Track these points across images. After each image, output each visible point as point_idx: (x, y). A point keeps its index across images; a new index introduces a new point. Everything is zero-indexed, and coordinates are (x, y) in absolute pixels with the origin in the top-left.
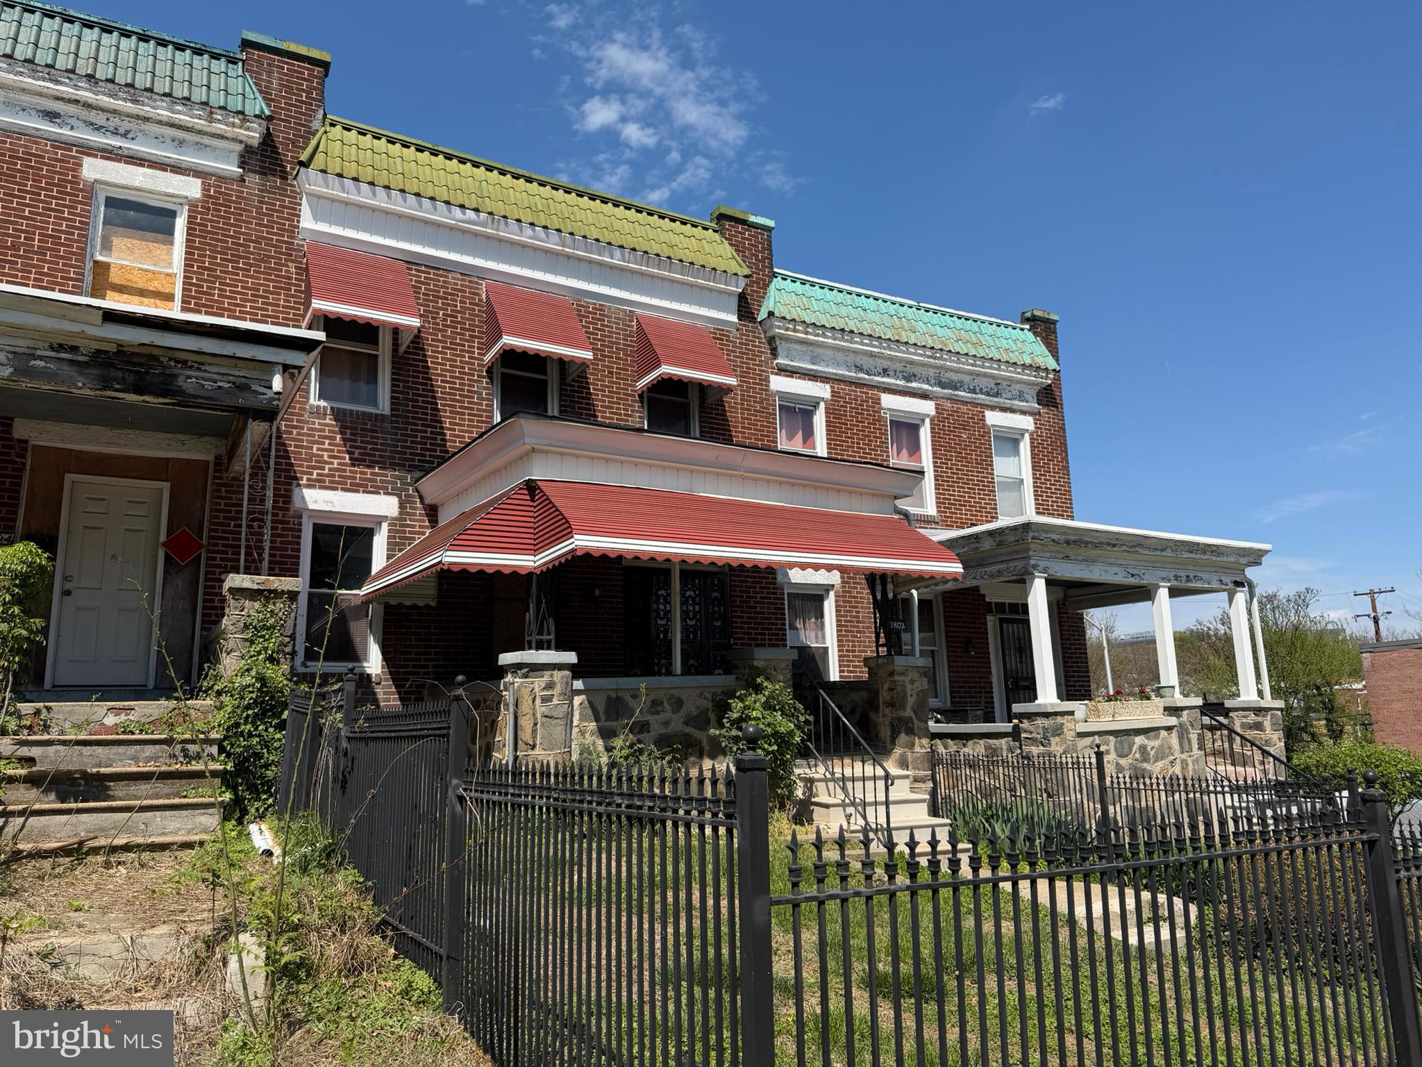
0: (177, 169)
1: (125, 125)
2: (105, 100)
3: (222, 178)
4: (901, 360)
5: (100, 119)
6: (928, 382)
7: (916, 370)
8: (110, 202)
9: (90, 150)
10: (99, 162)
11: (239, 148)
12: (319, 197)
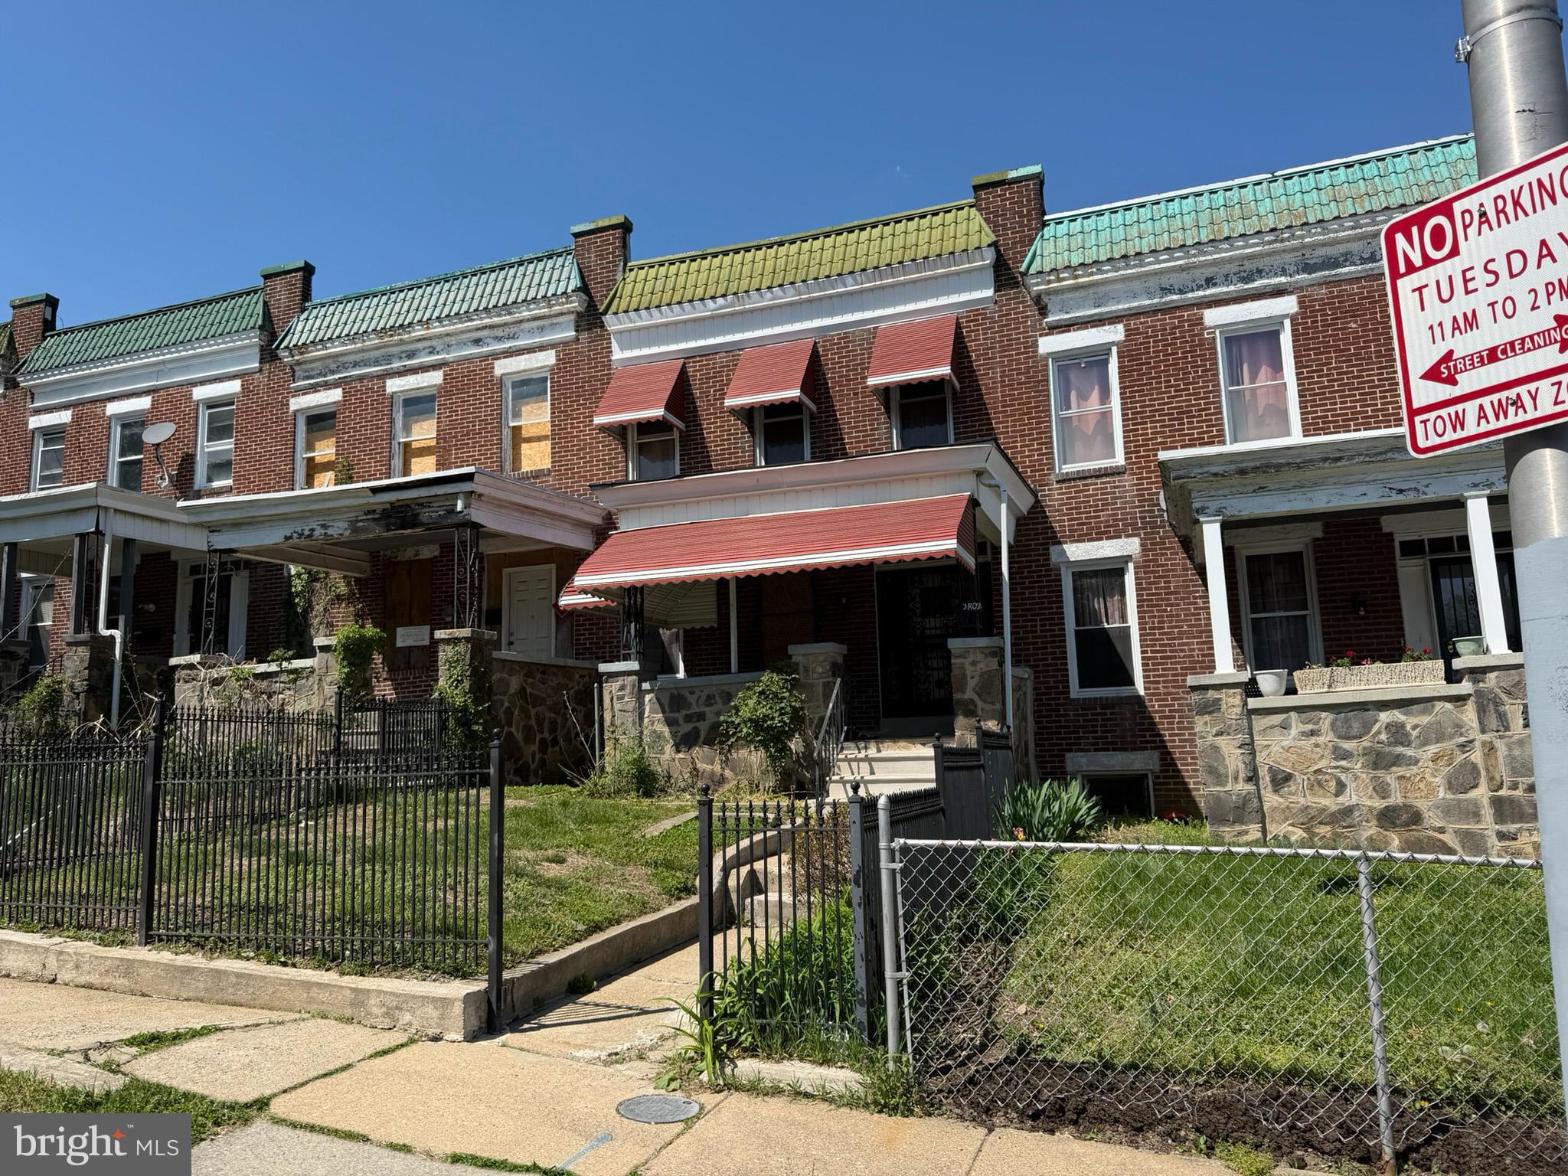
0: (541, 348)
1: (513, 330)
2: (496, 320)
3: (566, 343)
4: (1231, 260)
5: (499, 332)
6: (1284, 272)
7: (1260, 264)
8: (515, 385)
9: (497, 356)
10: (502, 361)
11: (572, 317)
12: (621, 332)
